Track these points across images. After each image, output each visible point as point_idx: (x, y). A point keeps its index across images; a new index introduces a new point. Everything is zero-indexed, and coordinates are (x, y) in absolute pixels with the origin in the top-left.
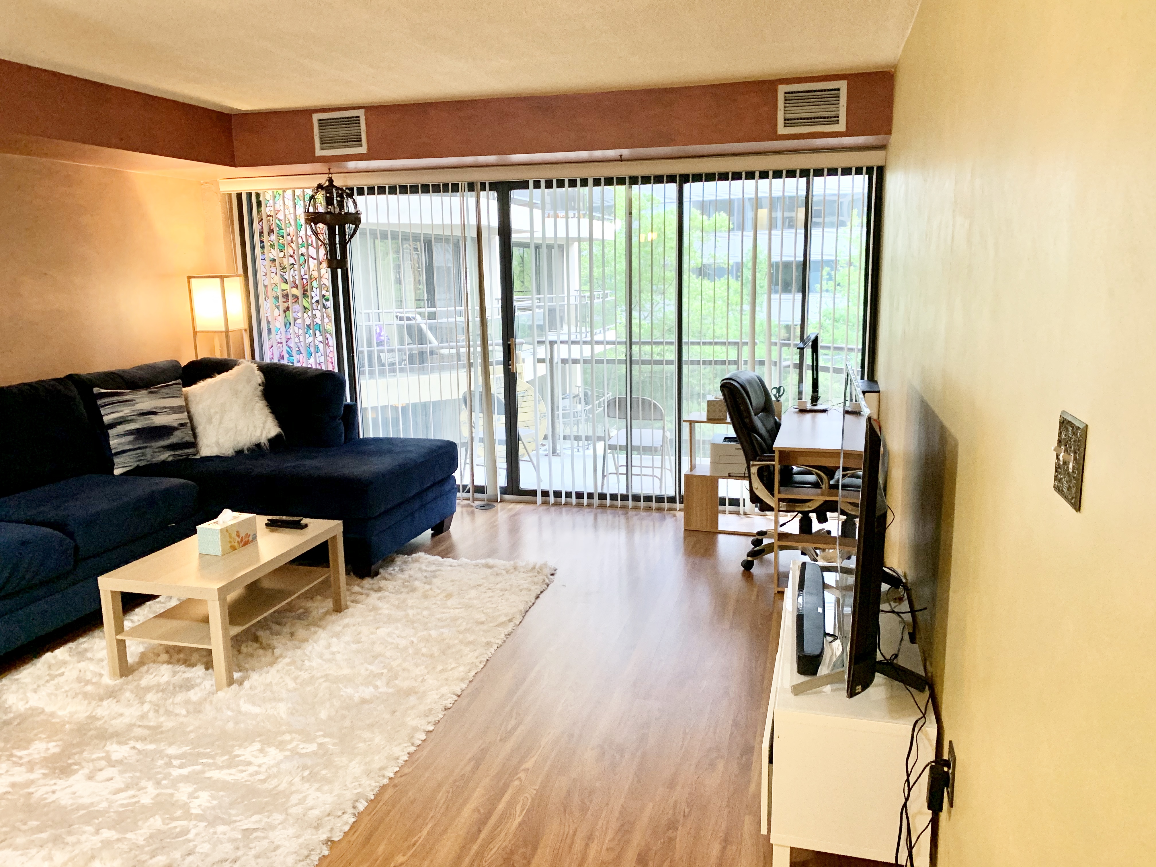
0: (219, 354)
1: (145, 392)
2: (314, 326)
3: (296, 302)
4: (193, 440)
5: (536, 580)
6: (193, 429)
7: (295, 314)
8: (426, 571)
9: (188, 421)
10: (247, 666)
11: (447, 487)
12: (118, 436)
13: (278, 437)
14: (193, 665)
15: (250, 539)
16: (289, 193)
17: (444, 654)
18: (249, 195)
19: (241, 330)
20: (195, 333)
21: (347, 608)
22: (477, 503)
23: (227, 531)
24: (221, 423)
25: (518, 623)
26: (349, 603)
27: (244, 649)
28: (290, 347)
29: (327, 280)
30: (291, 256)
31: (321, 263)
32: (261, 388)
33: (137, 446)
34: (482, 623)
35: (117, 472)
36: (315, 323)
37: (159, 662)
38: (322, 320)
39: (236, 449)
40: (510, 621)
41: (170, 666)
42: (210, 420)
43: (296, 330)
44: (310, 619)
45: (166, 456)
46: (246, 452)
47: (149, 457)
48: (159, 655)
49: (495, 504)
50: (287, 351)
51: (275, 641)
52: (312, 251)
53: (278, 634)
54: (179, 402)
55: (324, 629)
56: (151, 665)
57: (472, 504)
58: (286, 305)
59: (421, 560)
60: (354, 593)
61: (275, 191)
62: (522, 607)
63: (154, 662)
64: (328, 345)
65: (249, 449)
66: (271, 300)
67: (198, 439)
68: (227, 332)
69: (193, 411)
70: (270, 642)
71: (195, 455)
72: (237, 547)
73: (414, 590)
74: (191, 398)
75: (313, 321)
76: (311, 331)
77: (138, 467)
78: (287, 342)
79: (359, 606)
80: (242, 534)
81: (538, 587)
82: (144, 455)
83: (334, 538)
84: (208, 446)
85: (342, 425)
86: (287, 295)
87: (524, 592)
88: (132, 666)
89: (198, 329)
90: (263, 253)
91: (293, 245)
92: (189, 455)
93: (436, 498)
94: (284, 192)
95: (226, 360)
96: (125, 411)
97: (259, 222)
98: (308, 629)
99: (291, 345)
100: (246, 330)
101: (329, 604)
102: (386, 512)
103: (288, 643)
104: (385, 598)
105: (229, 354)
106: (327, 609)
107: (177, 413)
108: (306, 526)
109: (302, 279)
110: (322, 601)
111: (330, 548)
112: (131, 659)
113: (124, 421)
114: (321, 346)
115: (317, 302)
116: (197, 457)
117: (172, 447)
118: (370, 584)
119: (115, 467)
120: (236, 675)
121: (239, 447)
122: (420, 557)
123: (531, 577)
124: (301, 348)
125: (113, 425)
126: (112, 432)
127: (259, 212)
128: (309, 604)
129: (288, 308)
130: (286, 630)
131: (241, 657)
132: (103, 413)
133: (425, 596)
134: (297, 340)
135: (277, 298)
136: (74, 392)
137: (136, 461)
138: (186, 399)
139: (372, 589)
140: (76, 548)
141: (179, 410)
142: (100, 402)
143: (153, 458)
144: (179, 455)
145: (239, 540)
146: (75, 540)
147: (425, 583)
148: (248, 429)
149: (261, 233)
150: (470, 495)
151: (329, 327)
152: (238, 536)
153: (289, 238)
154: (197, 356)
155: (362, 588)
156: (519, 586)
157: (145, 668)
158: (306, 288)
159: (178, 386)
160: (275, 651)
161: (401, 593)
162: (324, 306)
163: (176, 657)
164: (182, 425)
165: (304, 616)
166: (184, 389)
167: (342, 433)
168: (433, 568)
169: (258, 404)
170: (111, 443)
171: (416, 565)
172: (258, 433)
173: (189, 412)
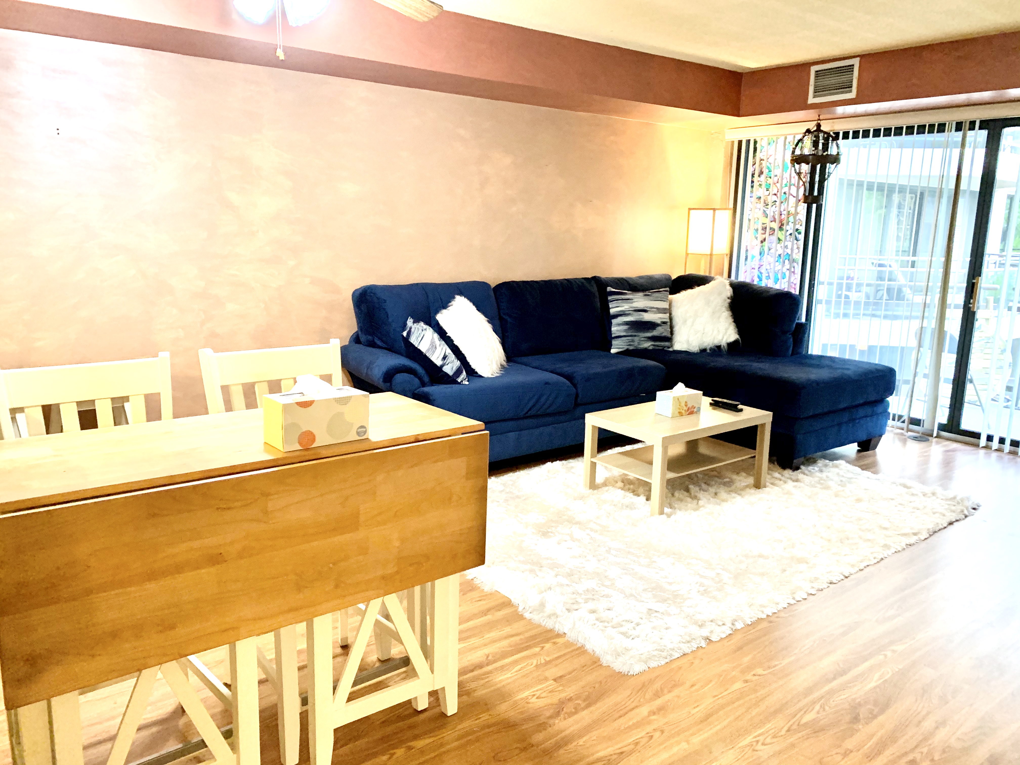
0: (702, 272)
1: (641, 294)
2: (784, 256)
3: (772, 234)
4: (669, 335)
5: (953, 508)
6: (672, 327)
7: (770, 245)
8: (843, 476)
9: (668, 320)
10: (676, 506)
11: (879, 409)
12: (619, 325)
13: (736, 342)
14: (639, 496)
15: (695, 410)
16: (782, 139)
17: (842, 543)
18: (748, 141)
19: (723, 254)
20: (687, 254)
21: (765, 487)
22: (910, 434)
23: (678, 399)
24: (692, 325)
25: (923, 539)
26: (768, 484)
27: (677, 494)
28: (761, 273)
29: (802, 216)
30: (775, 194)
31: (800, 201)
32: (729, 301)
33: (630, 334)
34: (885, 529)
35: (613, 351)
36: (786, 253)
37: (616, 487)
38: (792, 250)
39: (701, 348)
40: (915, 534)
41: (623, 491)
42: (685, 322)
43: (768, 259)
44: (733, 487)
45: (648, 345)
46: (708, 351)
47: (636, 344)
48: (617, 482)
49: (930, 438)
50: (758, 276)
51: (701, 495)
52: (794, 190)
53: (704, 491)
54: (665, 305)
55: (742, 497)
56: (611, 487)
57: (906, 434)
58: (764, 236)
59: (841, 467)
60: (774, 477)
61: (770, 138)
62: (931, 526)
63: (613, 486)
64: (794, 272)
65: (711, 349)
66: (752, 231)
67: (674, 336)
68: (711, 255)
69: (674, 313)
70: (696, 494)
71: (669, 348)
72: (684, 414)
73: (827, 488)
74: (674, 304)
75: (784, 251)
76: (781, 260)
77: (627, 350)
78: (759, 268)
79: (776, 488)
80: (690, 405)
81: (954, 514)
82: (633, 341)
83: (763, 425)
84: (680, 342)
85: (791, 340)
86: (766, 228)
87: (937, 515)
88: (598, 485)
89: (689, 252)
90: (752, 192)
91: (778, 185)
92: (665, 347)
93: (866, 416)
94: (777, 139)
95: (707, 277)
96: (625, 307)
97: (753, 165)
98: (729, 494)
99: (762, 271)
100: (727, 255)
101: (751, 480)
102: (814, 416)
103: (711, 499)
104: (799, 488)
105: (710, 272)
106: (748, 483)
107: (661, 313)
108: (741, 410)
109: (781, 215)
110: (746, 478)
111: (758, 432)
112: (599, 479)
113: (624, 314)
114: (787, 273)
115: (791, 234)
116: (671, 349)
117: (653, 339)
118: (790, 475)
119: (612, 347)
120: (667, 510)
121: (703, 347)
122: (840, 464)
123: (949, 505)
124: (770, 274)
125: (616, 316)
126: (614, 321)
127: (754, 156)
128: (735, 477)
129: (765, 240)
130: (712, 490)
131: (673, 499)
132: (610, 306)
133: (837, 495)
134: (768, 267)
135: (757, 230)
136: (594, 289)
137: (627, 345)
138: (670, 305)
139: (791, 479)
140: (577, 395)
141: (663, 311)
142: (610, 298)
143: (639, 345)
144: (658, 346)
145: (687, 409)
146: (577, 389)
147: (839, 485)
148: (713, 331)
149: (753, 175)
150: (905, 425)
151: (797, 257)
152: (686, 406)
153: (776, 179)
154: (685, 271)
155: (782, 475)
156: (933, 509)
157: (606, 488)
158: (783, 222)
159: (666, 293)
160: (700, 501)
161: (816, 487)
162: (797, 239)
163: (627, 486)
164: (664, 323)
165: (729, 484)
166: (670, 297)
167: (790, 347)
168: (850, 475)
169: (724, 314)
170: (613, 329)
171: (835, 470)
172: (720, 337)
173: (670, 314)
